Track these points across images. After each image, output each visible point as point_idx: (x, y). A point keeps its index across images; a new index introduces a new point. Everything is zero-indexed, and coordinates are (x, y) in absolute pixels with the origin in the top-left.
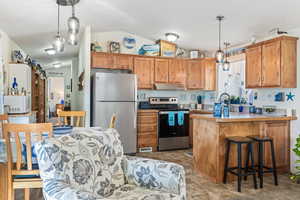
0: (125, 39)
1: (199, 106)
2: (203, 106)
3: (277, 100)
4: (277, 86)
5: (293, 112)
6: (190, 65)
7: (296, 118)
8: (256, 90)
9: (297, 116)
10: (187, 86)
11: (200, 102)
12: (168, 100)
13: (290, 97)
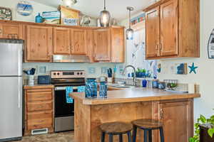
0: (19, 5)
1: (110, 80)
2: (114, 79)
3: (179, 73)
4: (174, 55)
5: (196, 87)
6: (96, 35)
7: (199, 96)
8: (159, 61)
9: (200, 93)
10: (94, 58)
11: (110, 76)
12: (73, 74)
13: (193, 69)
